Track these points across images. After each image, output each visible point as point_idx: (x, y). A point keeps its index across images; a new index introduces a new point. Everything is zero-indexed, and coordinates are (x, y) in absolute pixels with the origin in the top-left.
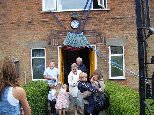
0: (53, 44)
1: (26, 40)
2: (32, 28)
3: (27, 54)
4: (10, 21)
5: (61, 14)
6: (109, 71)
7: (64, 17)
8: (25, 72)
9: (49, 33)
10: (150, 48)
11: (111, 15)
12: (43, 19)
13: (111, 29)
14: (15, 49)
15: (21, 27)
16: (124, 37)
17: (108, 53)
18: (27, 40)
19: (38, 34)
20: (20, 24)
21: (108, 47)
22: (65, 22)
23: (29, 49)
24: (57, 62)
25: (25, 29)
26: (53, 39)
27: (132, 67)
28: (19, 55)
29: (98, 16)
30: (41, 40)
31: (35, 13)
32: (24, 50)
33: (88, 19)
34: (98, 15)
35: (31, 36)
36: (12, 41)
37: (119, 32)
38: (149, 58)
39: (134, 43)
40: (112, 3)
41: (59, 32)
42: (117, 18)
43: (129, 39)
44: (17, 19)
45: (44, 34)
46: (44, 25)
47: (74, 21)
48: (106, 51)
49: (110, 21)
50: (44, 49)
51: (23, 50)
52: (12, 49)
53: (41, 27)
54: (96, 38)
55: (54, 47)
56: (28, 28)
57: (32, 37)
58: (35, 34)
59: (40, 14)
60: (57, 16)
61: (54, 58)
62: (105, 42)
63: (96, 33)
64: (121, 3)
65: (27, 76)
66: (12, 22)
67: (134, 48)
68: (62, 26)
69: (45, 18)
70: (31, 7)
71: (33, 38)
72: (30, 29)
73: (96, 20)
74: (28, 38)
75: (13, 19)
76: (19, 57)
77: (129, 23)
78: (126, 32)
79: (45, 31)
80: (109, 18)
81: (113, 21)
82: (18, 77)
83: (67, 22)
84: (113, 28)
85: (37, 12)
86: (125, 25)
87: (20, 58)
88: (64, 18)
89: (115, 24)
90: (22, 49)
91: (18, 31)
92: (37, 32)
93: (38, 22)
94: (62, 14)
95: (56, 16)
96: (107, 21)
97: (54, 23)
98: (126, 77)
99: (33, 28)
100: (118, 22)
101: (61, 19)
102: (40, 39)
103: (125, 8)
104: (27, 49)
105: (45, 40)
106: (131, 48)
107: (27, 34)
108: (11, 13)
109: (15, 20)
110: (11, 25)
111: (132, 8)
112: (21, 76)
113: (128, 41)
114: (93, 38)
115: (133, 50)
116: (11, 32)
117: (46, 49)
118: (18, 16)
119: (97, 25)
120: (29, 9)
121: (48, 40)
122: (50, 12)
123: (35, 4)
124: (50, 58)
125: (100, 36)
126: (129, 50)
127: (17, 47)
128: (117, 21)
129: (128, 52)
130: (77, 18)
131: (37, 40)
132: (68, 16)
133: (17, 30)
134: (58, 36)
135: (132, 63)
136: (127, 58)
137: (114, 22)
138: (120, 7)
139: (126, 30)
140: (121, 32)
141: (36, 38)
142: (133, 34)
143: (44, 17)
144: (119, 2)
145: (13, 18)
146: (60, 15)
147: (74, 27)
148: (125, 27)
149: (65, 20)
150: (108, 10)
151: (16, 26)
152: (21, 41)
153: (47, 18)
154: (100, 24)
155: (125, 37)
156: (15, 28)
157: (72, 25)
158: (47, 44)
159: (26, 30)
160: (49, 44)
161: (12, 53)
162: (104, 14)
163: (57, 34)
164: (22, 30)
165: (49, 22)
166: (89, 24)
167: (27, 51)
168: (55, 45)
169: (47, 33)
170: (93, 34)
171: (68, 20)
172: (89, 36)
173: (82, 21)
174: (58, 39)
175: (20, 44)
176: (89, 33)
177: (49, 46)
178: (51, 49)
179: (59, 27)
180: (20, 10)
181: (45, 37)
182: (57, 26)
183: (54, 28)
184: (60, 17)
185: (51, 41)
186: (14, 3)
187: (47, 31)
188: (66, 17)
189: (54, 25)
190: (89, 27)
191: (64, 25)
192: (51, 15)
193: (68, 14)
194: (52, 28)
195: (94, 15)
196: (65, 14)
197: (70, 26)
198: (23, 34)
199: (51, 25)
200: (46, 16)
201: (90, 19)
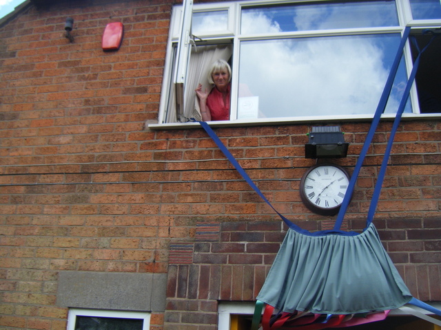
0: (193, 296)
2: (94, 198)
5: (249, 136)
7: (265, 150)
9: (177, 234)
12: (155, 158)
15: (42, 192)
18: (61, 262)
19: (120, 232)
20: (41, 179)
22: (272, 177)
23: (62, 312)
25: (58, 202)
26: (200, 265)
30: (129, 267)
31: (120, 129)
32: (33, 314)
41: (237, 228)
44: (34, 155)
45: (149, 233)
46: (158, 188)
47: (321, 170)
50: (141, 321)
51: (28, 312)
53: (138, 196)
55: (200, 311)
56: (76, 200)
57: (86, 247)
58: (104, 232)
59: (145, 137)
68: (254, 196)
69: (166, 156)
71: (90, 252)
72: (86, 206)
74: (65, 249)
75: (16, 153)
79: (158, 221)
83: (281, 174)
85: (134, 125)
88: (267, 155)
90: (24, 305)
91: (27, 210)
92: (118, 223)
93: (132, 176)
94: (258, 136)
95: (228, 148)
97: (209, 179)
99: (100, 203)
102: (125, 259)
104: (51, 309)
105: (151, 267)
107: (66, 231)
108: (16, 126)
114: (436, 269)
117: (152, 320)
118: (41, 141)
120: (99, 111)
121: (169, 267)
122: (198, 124)
123: (127, 91)
130: (339, 157)
131: (111, 266)
132: (291, 146)
133: (20, 206)
134: (228, 250)
141: (105, 255)
143: (165, 148)
146: (247, 142)
147: (322, 205)
149: (272, 165)
151: (23, 189)
152: (29, 261)
153: (176, 156)
156: (15, 198)
157: (312, 194)
158: (159, 291)
159: (65, 209)
160: (170, 293)
163: (224, 237)
164: (45, 210)
165: (187, 172)
166: (403, 189)
167: (48, 321)
168: (208, 300)
169: (169, 230)
170: (430, 243)
171: (288, 168)
172: (409, 253)
173: (363, 172)
174: (224, 267)
175: (21, 279)
176: (407, 238)
177: (171, 306)
178: (180, 323)
179: (237, 200)
180: (57, 114)
181: (152, 254)
182: (224, 195)
183: (206, 204)
184: (245, 150)
185: (184, 276)
186: (35, 84)
187: (169, 218)
188: (278, 149)
189: (209, 193)
190: (404, 205)
191: (268, 194)
192: (198, 141)
193: (286, 138)
194: (198, 208)
195: (428, 142)
196: (272, 138)
197: (299, 199)
198: (46, 228)
199: (194, 189)
200: (174, 147)
201: (409, 161)
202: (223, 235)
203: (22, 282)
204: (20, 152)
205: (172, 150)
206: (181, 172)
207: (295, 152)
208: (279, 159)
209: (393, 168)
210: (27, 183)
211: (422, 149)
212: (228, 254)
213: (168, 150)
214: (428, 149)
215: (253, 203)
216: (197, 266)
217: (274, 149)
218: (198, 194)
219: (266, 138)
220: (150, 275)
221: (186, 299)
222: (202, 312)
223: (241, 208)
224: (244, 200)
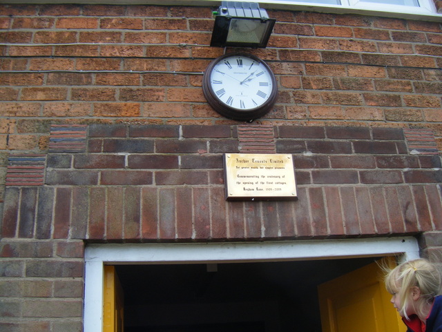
0: (44, 234)
5: (130, 17)
7: (154, 36)
9: (20, 144)
22: (162, 69)
26: (55, 188)
29: (396, 51)
34: (390, 45)
41: (113, 134)
47: (233, 62)
54: (411, 187)
55: (56, 258)
60: (107, 24)
63: (403, 151)
68: (135, 95)
69: (7, 37)
73: (383, 74)
83: (177, 67)
88: (155, 42)
94: (142, 17)
97: (71, 70)
101: (131, 48)
114: (393, 192)
119: (396, 100)
121: (5, 191)
132: (189, 32)
134: (99, 165)
143: (6, 27)
146: (126, 24)
147: (236, 105)
149: (162, 54)
153: (23, 37)
154: (415, 95)
157: (222, 91)
160: (8, 229)
162: (428, 44)
163: (93, 146)
165: (39, 59)
166: (340, 92)
168: (68, 240)
169: (8, 139)
170: (383, 158)
171: (185, 58)
172: (358, 170)
173: (286, 68)
174: (92, 189)
176: (353, 151)
177: (8, 252)
178: (24, 278)
179: (112, 98)
182: (93, 90)
183: (66, 103)
184: (124, 34)
185: (29, 204)
187: (8, 121)
188: (170, 34)
189: (70, 87)
190: (343, 112)
191: (158, 91)
192: (56, 20)
193: (183, 21)
194: (53, 107)
195: (365, 40)
196: (163, 20)
197: (202, 99)
199: (48, 81)
200: (21, 26)
201: (344, 60)
202: (91, 144)
205: (16, 30)
206: (29, 60)
207: (194, 39)
208: (173, 47)
209: (326, 67)
211: (359, 47)
212: (99, 172)
213: (11, 30)
214: (367, 49)
215: (136, 103)
216: (51, 189)
217: (165, 34)
218: (53, 89)
219: (154, 20)
221: (34, 240)
222: (60, 259)
223: (118, 109)
224: (122, 98)
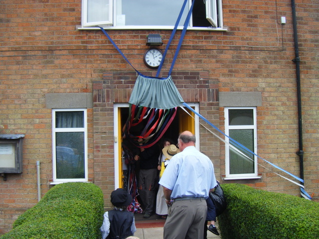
0: (104, 101)
1: (44, 90)
2: (57, 62)
3: (44, 120)
4: (5, 44)
5: (122, 35)
6: (225, 161)
7: (129, 41)
8: (38, 163)
9: (95, 76)
10: (309, 115)
11: (231, 42)
12: (82, 44)
13: (230, 71)
14: (16, 110)
15: (31, 59)
16: (256, 90)
17: (224, 122)
18: (46, 90)
19: (70, 76)
20: (29, 53)
21: (223, 110)
22: (132, 53)
23: (49, 111)
24: (113, 142)
25: (40, 64)
26: (106, 89)
27: (272, 155)
28: (24, 124)
29: (204, 44)
30: (76, 91)
31: (64, 29)
32: (36, 113)
33: (182, 48)
34: (202, 42)
35: (54, 80)
36: (9, 91)
37: (247, 79)
38: (306, 134)
39: (277, 103)
40: (233, 17)
41: (119, 74)
42: (243, 49)
43: (266, 95)
44: (23, 41)
45: (83, 77)
46: (85, 57)
47: (152, 51)
48: (220, 119)
49: (229, 55)
50: (83, 112)
51: (34, 112)
52: (8, 108)
53: (77, 61)
54: (198, 89)
55: (107, 107)
56: (48, 62)
57: (56, 83)
58: (63, 76)
59: (76, 33)
60: (116, 38)
61: (105, 133)
62: (217, 99)
63: (198, 78)
64: (252, 17)
65: (43, 171)
66: (12, 48)
67: (277, 112)
68: (125, 61)
69: (87, 42)
70: (55, 15)
71: (58, 85)
72: (53, 65)
73: (198, 51)
74: (47, 84)
75: (13, 40)
76: (25, 127)
77: (267, 61)
78: (260, 79)
79: (86, 71)
80: (226, 48)
81: (235, 54)
82: (22, 173)
83: (136, 52)
84: (233, 69)
85: (71, 27)
86: (259, 64)
87: (27, 129)
88: (130, 43)
89: (238, 62)
90: (32, 109)
91: (25, 68)
92: (69, 72)
93: (71, 50)
94: (126, 35)
95: (113, 40)
96: (223, 55)
97: (106, 53)
98: (259, 175)
99: (60, 64)
100: (246, 58)
101: (123, 46)
102: (74, 88)
103: (260, 29)
104: (44, 110)
105: (85, 90)
106: (271, 113)
107: (45, 76)
108: (10, 26)
109: (17, 43)
110: (8, 54)
111: (272, 30)
112: (29, 170)
113: (266, 98)
114: (193, 91)
115: (275, 118)
116: (7, 69)
117: (88, 111)
118: (26, 34)
119: (200, 61)
120: (52, 20)
121: (93, 90)
122: (100, 28)
123: (65, 10)
124: (97, 133)
125: (207, 87)
126: (268, 118)
127: (20, 104)
128: (243, 55)
129: (265, 122)
130: (159, 45)
131: (68, 90)
132: (140, 40)
133: (21, 66)
134: (116, 83)
135: (273, 146)
136: (262, 135)
137: (237, 56)
138: (249, 25)
139: (261, 75)
140: (251, 79)
141: (65, 86)
142: (275, 84)
143: (86, 39)
144: (246, 15)
145: (13, 38)
146: (122, 37)
147: (152, 65)
148: (258, 68)
149: (132, 48)
150: (224, 32)
151: (21, 58)
152: (30, 90)
153: (91, 42)
154: (207, 59)
155: (258, 89)
156: (18, 62)
157: (148, 61)
158: (90, 100)
159: (43, 66)
160: (94, 100)
161: (8, 118)
162: (216, 40)
163: (114, 78)
164: (34, 67)
165: (97, 50)
166: (183, 59)
167: (44, 115)
168: (110, 103)
169: (91, 75)
170: (192, 81)
171: (139, 49)
172: (184, 84)
173: (168, 52)
174: (115, 90)
175: (28, 98)
176: (183, 79)
177: (96, 106)
178: (100, 112)
179: (118, 62)
180: (31, 20)
181: (85, 85)
182: (113, 60)
183: (106, 64)
184: (121, 41)
185: (100, 94)
186: (16, 3)
187: (91, 70)
188: (135, 41)
189: (107, 59)
190: (183, 66)
191: (130, 60)
192: (100, 36)
193: (138, 36)
194: (103, 65)
195: (194, 40)
196: (132, 36)
197: (143, 62)
198: (36, 76)
199: (101, 57)
201: (186, 48)
202: (114, 77)
203: (29, 100)
204: (15, 39)
205: (89, 40)
206: (94, 50)
207: (141, 42)
208: (135, 45)
209: (180, 51)
210: (23, 55)
211: (192, 43)
212: (116, 85)
214: (194, 43)
215: (125, 64)
217: (133, 41)
218: (102, 60)
219: (129, 35)
220: (85, 93)
221: (101, 103)
223: (120, 66)
224: (121, 62)
